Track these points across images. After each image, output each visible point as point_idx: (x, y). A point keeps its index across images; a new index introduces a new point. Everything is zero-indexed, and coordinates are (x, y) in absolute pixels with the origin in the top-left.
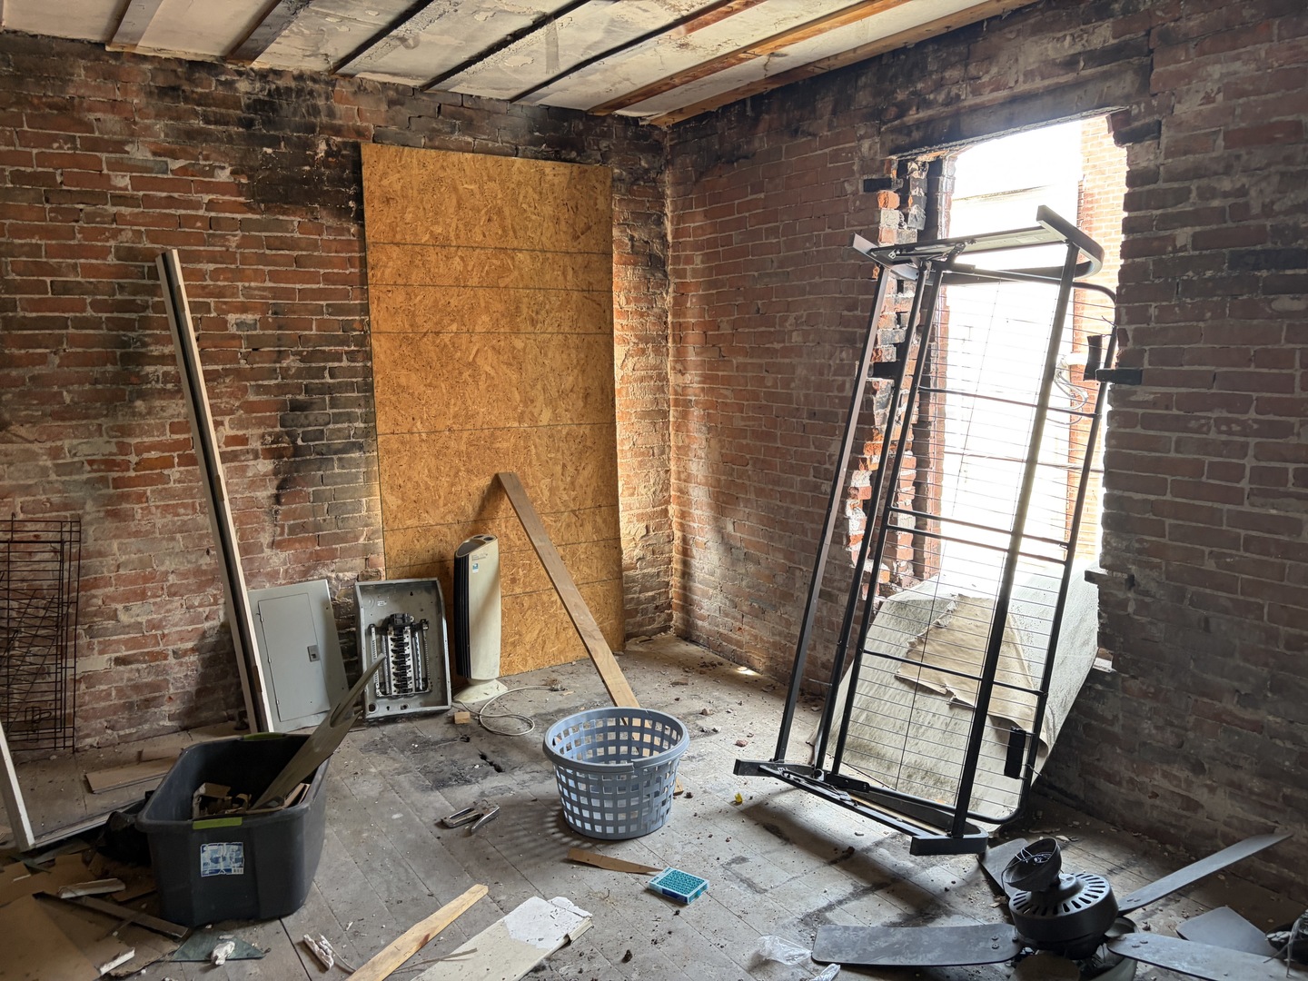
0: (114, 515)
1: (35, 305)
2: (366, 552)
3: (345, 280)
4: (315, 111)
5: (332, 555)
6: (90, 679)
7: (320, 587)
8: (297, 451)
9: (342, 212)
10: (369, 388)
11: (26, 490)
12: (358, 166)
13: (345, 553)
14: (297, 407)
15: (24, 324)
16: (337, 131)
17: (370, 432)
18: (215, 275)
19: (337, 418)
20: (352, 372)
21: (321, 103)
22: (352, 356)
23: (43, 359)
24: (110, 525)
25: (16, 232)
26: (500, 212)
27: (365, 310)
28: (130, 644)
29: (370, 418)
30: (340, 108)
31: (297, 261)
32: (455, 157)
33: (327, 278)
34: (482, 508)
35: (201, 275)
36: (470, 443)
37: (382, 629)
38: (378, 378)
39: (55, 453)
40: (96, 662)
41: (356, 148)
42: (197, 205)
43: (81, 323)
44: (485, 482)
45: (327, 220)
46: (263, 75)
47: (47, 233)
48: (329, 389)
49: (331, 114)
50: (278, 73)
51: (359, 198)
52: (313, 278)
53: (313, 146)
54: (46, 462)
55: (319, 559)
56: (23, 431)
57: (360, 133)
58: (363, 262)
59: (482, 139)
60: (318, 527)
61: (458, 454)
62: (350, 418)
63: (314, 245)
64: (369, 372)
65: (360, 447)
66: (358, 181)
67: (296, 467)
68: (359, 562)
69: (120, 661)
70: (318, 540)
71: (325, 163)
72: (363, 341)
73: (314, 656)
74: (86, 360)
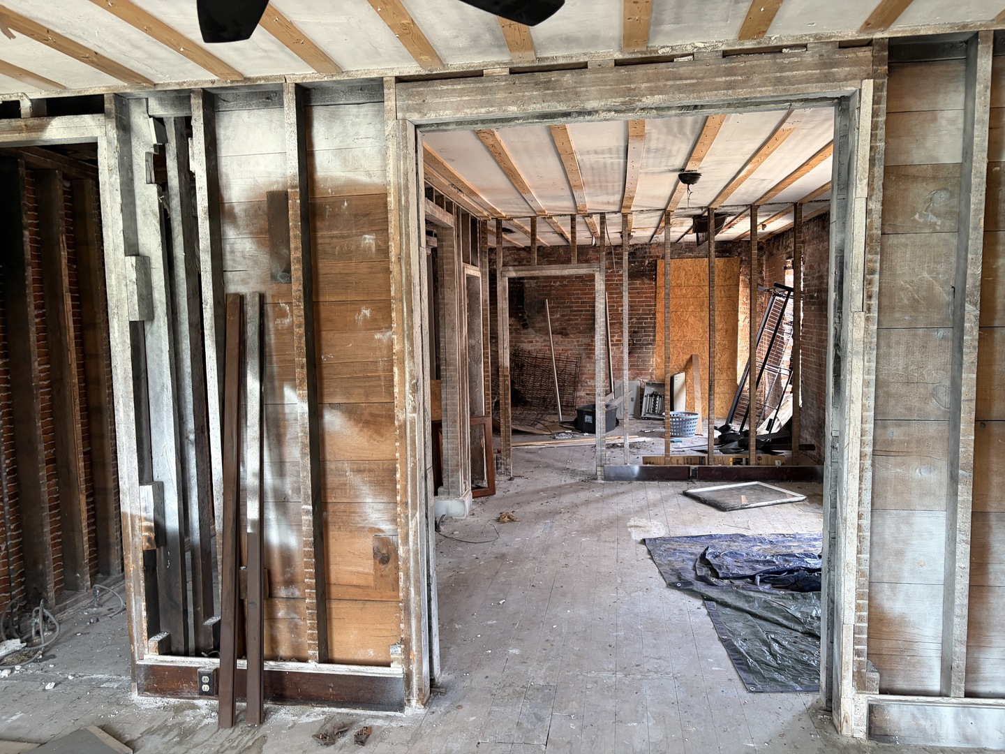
0: (589, 357)
1: (577, 307)
2: (651, 374)
3: (651, 297)
4: (646, 253)
5: (641, 374)
6: (580, 397)
7: (637, 383)
8: (634, 344)
9: (651, 279)
10: (655, 327)
11: (571, 350)
12: (656, 265)
13: (645, 374)
14: (635, 332)
15: (574, 311)
16: (651, 257)
17: (654, 340)
18: (617, 298)
19: (646, 336)
20: (651, 323)
21: (647, 250)
22: (651, 318)
23: (577, 319)
24: (588, 360)
25: (575, 290)
26: (699, 275)
27: (655, 305)
28: (590, 390)
29: (654, 336)
30: (653, 251)
31: (638, 293)
32: (685, 260)
33: (646, 297)
34: (687, 365)
35: (613, 298)
36: (684, 344)
37: (651, 396)
38: (657, 325)
39: (578, 341)
40: (582, 394)
41: (656, 261)
42: (614, 280)
43: (586, 311)
44: (688, 357)
45: (647, 281)
46: (633, 246)
47: (580, 290)
48: (644, 327)
49: (650, 253)
50: (636, 245)
51: (656, 274)
52: (642, 297)
53: (644, 262)
54: (576, 343)
55: (638, 375)
56: (572, 336)
57: (658, 257)
58: (656, 292)
59: (695, 254)
60: (638, 366)
61: (680, 347)
62: (649, 336)
63: (643, 288)
64: (655, 323)
65: (651, 344)
66: (656, 269)
67: (633, 349)
68: (649, 377)
69: (587, 394)
70: (638, 369)
71: (647, 266)
72: (654, 314)
73: (632, 400)
74: (586, 320)
